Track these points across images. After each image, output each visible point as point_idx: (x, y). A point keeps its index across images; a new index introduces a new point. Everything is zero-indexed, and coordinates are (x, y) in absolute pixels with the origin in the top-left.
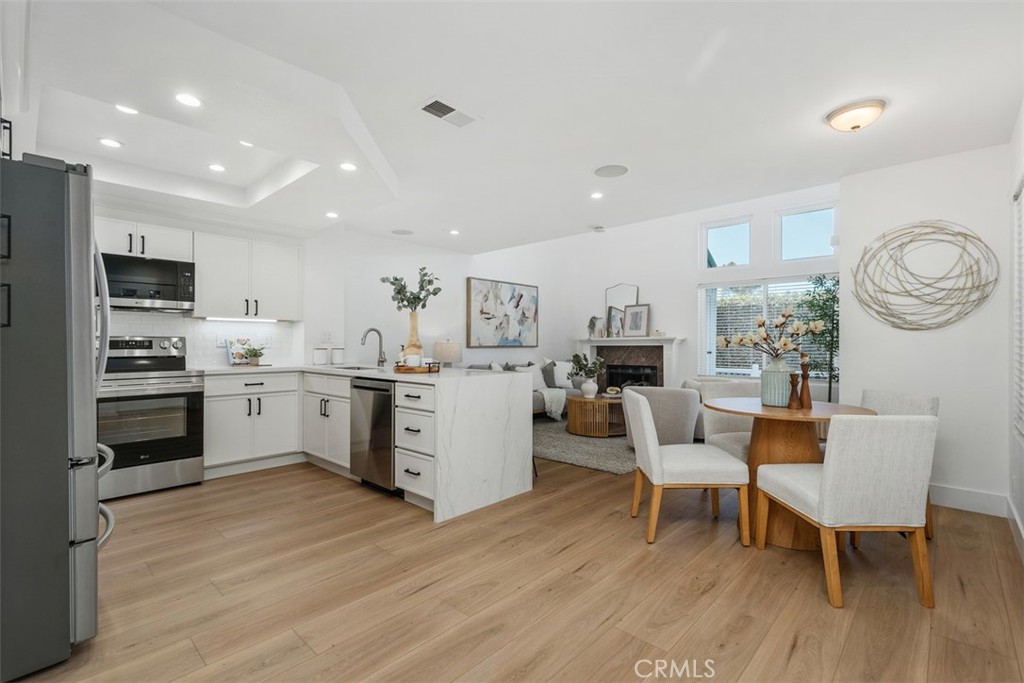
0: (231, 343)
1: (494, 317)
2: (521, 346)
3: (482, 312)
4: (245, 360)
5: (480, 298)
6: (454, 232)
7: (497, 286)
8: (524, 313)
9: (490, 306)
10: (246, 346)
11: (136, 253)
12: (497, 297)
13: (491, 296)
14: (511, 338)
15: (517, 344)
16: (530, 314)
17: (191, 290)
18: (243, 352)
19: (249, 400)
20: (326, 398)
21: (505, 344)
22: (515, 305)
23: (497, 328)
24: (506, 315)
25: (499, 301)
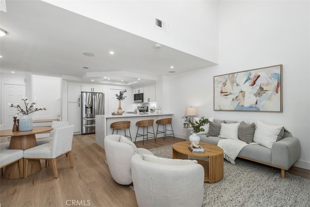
1: (231, 94)
2: (258, 111)
3: (222, 92)
5: (220, 85)
8: (261, 89)
9: (228, 88)
12: (233, 82)
13: (228, 83)
14: (247, 105)
15: (254, 109)
21: (241, 109)
22: (251, 83)
23: (233, 100)
24: (242, 92)
25: (235, 84)
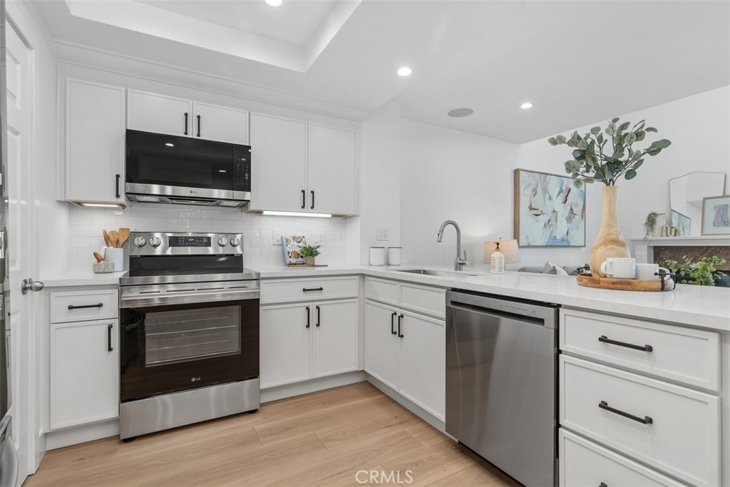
0: (287, 241)
1: (542, 213)
2: (569, 246)
3: (531, 208)
4: (300, 259)
5: (529, 192)
6: (526, 106)
7: (545, 179)
8: (571, 209)
9: (539, 202)
10: (301, 244)
11: (192, 134)
12: (545, 191)
13: (539, 190)
14: (559, 237)
15: (565, 245)
16: (578, 210)
17: (247, 178)
18: (298, 250)
19: (308, 309)
20: (399, 312)
21: (553, 244)
22: (564, 199)
23: (545, 226)
24: (554, 211)
25: (547, 196)
